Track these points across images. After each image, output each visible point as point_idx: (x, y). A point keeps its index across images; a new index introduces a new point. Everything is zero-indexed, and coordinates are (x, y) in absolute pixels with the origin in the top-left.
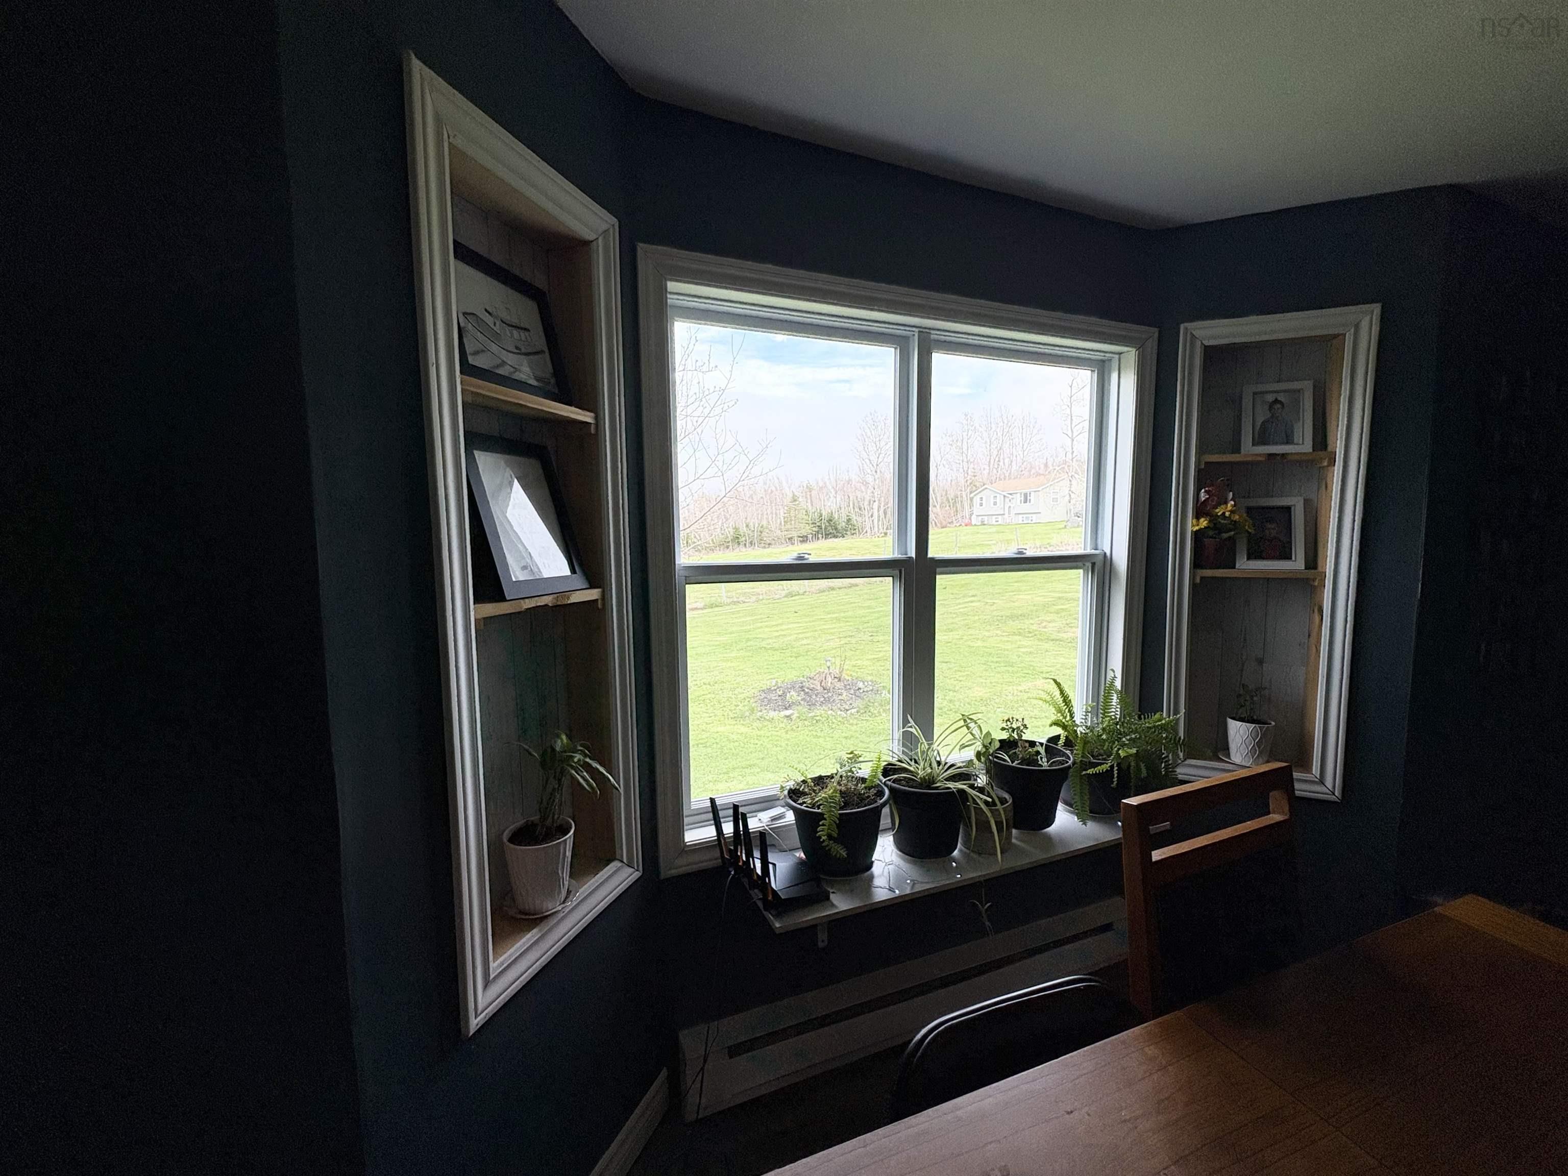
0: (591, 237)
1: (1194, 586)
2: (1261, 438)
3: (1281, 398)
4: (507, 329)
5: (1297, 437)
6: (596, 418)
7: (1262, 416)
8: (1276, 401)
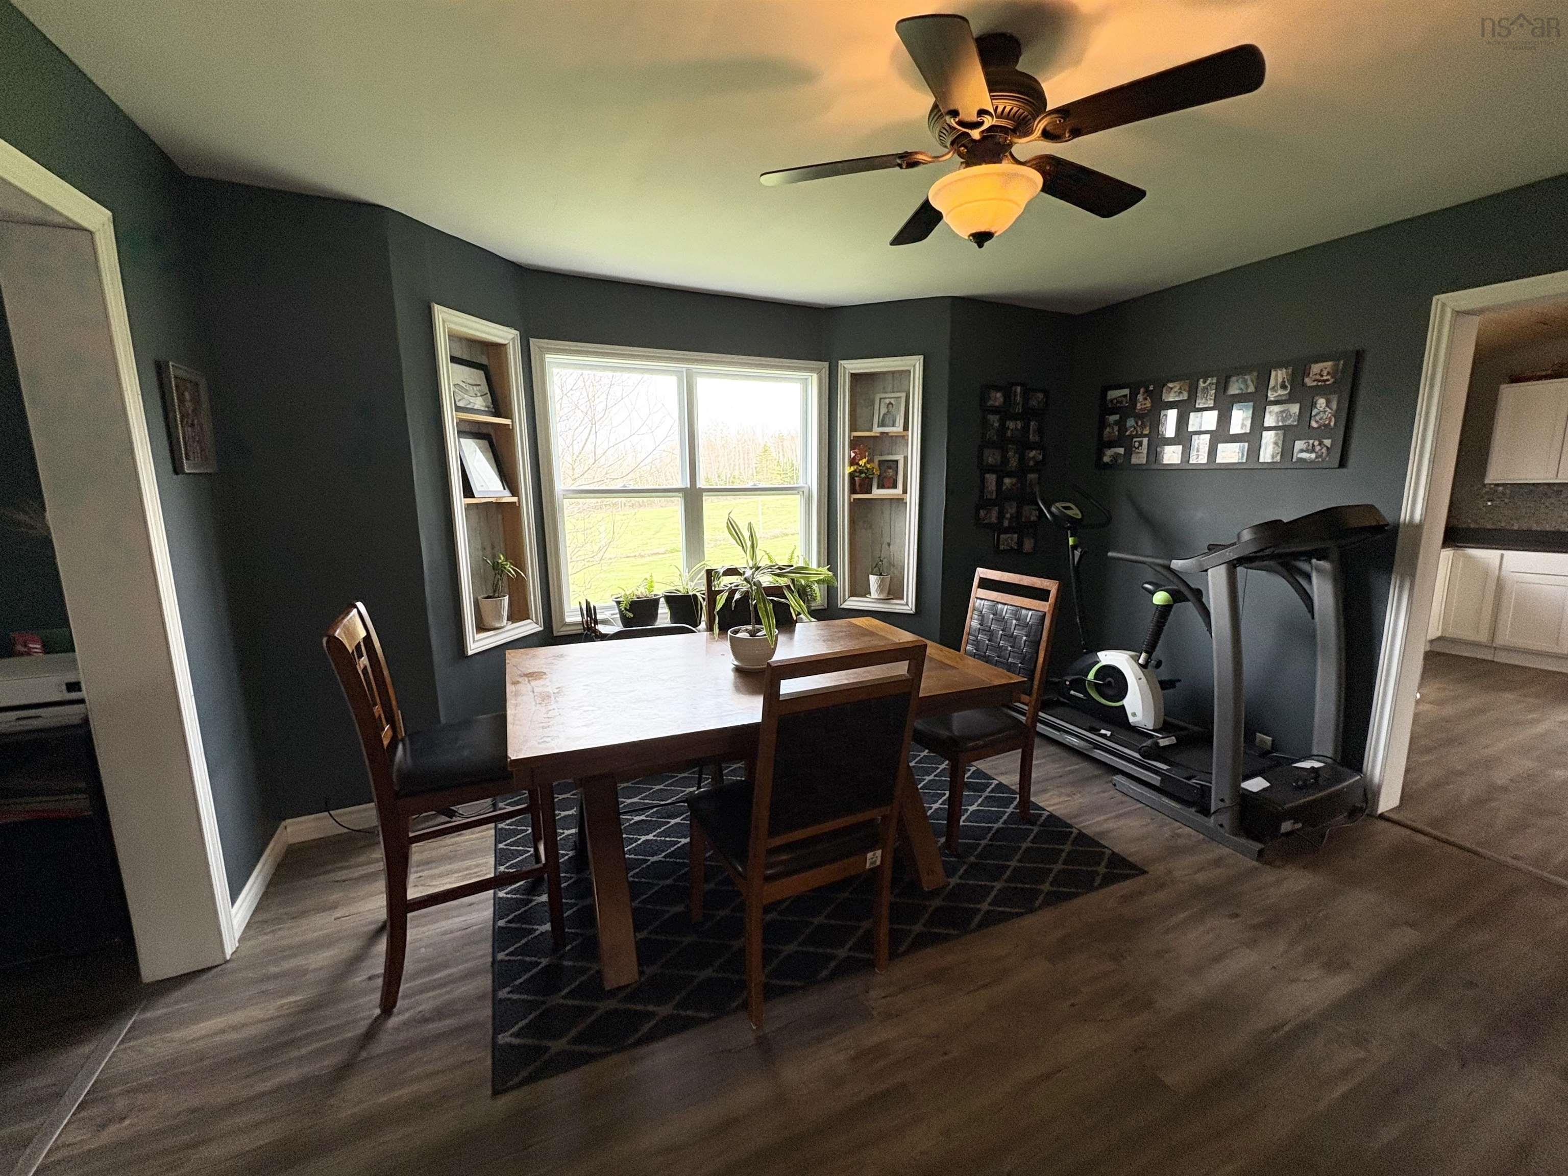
0: (506, 342)
1: (850, 504)
2: (882, 424)
3: (892, 401)
4: (471, 387)
5: (897, 424)
6: (512, 422)
7: (884, 410)
8: (890, 403)
